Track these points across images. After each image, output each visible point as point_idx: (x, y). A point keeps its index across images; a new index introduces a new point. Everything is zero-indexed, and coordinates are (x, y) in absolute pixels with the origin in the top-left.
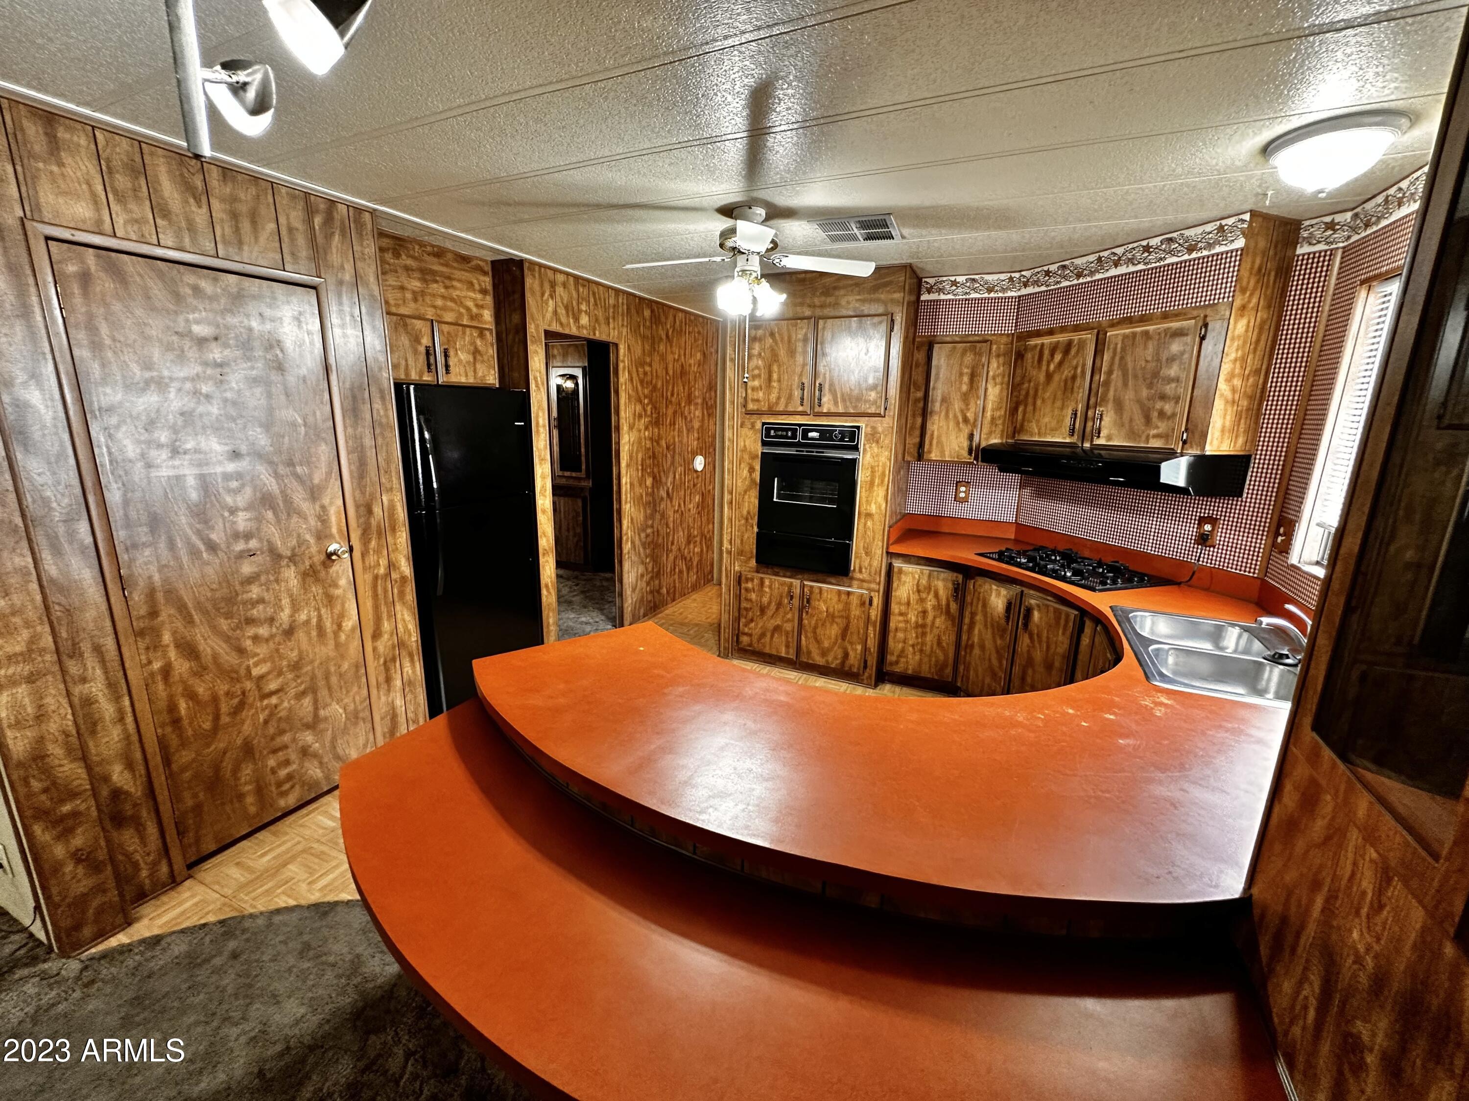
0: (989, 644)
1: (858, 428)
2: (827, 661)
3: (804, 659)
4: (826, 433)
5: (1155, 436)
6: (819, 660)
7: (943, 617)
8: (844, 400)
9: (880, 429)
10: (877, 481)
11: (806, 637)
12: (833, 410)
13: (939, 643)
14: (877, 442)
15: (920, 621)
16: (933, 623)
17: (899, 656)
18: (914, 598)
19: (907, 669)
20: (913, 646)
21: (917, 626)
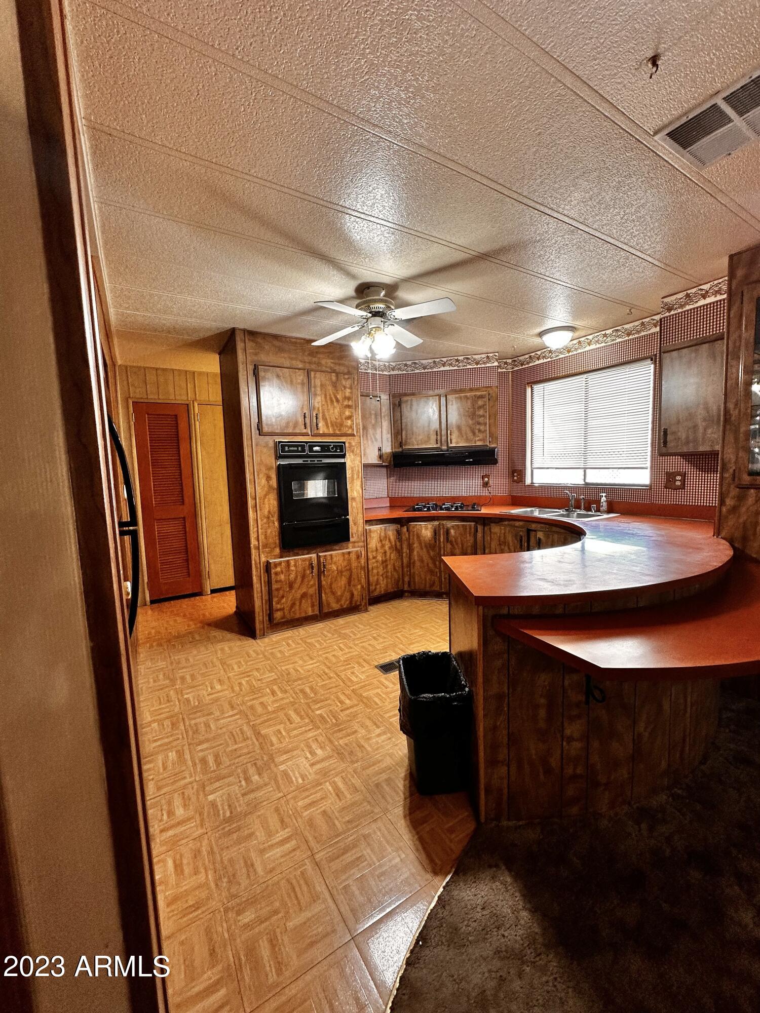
0: (426, 558)
1: (344, 443)
2: (341, 605)
3: (326, 610)
4: (325, 447)
5: (478, 440)
6: (335, 606)
7: (394, 552)
8: (332, 425)
9: (353, 444)
10: (355, 476)
11: (325, 593)
12: (326, 431)
13: (395, 569)
14: (353, 452)
15: (384, 559)
16: (390, 557)
17: (376, 585)
18: (379, 545)
19: (381, 591)
20: (382, 575)
21: (383, 562)
